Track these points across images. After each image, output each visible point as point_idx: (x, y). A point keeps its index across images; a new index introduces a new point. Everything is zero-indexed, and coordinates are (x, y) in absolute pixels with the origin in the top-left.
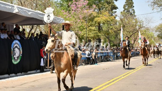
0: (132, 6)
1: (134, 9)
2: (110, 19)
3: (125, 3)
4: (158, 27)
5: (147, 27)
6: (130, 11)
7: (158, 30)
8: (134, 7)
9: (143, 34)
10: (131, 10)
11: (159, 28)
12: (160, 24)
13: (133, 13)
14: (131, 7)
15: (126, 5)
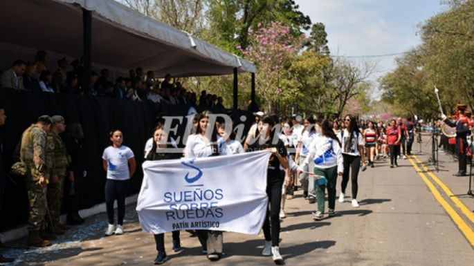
0: (324, 39)
1: (327, 47)
2: (321, 64)
3: (311, 34)
4: (384, 79)
5: (368, 81)
6: (319, 50)
7: (384, 86)
8: (327, 41)
9: (356, 94)
10: (321, 48)
11: (386, 81)
12: (389, 74)
13: (325, 54)
14: (322, 41)
15: (312, 38)
